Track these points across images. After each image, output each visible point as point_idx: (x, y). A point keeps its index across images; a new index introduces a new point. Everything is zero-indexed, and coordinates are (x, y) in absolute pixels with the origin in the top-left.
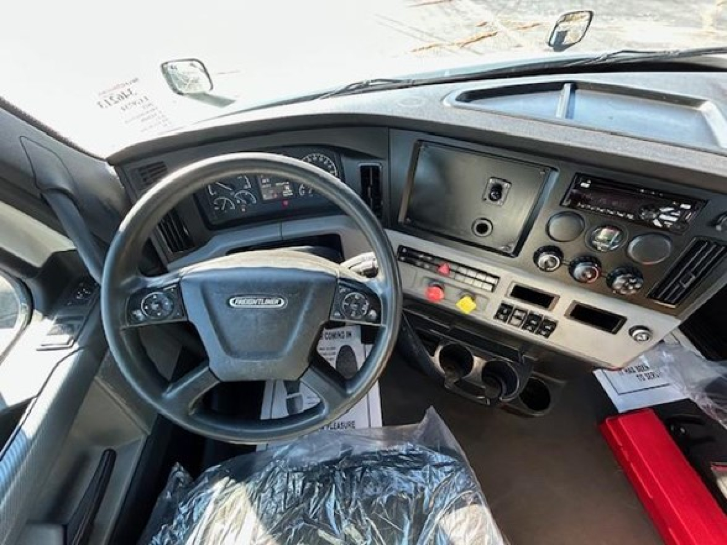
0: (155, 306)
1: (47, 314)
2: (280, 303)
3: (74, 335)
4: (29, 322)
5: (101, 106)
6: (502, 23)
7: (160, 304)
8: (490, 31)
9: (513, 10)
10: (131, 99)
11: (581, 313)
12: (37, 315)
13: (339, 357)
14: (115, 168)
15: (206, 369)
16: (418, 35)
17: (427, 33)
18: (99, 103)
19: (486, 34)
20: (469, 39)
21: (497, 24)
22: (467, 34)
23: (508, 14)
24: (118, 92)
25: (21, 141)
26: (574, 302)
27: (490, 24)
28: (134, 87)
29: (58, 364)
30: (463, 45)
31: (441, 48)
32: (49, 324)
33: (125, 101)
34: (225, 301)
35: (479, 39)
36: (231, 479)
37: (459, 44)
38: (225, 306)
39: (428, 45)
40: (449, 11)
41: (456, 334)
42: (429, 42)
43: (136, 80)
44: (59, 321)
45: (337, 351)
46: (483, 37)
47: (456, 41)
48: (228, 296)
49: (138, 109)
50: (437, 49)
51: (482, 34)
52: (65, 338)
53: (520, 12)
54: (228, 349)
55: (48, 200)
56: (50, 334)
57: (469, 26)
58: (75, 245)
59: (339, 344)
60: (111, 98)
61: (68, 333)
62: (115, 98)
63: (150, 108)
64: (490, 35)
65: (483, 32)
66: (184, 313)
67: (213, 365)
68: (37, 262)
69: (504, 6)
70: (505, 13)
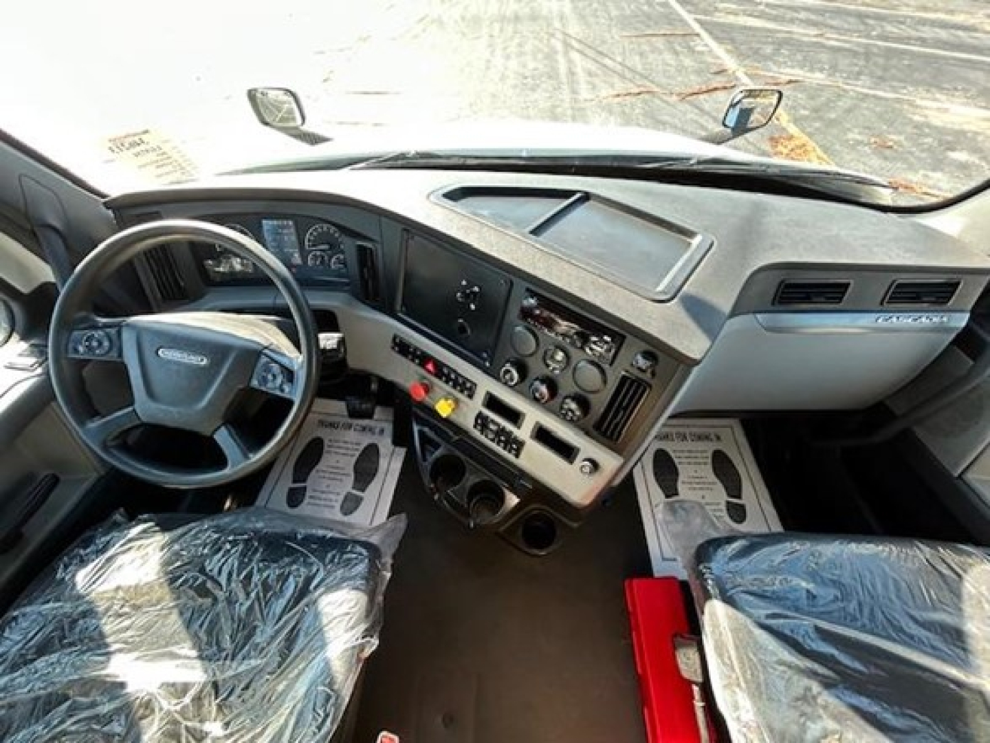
0: (95, 344)
1: (24, 337)
2: (202, 360)
3: (40, 360)
4: (6, 341)
5: (113, 151)
6: (746, 74)
7: (100, 344)
8: (727, 82)
9: (767, 58)
10: (143, 147)
11: (543, 435)
12: (15, 337)
13: (360, 456)
14: (114, 212)
15: (130, 409)
16: (628, 75)
17: (641, 75)
18: (110, 148)
19: (719, 85)
20: (696, 88)
21: (740, 74)
22: (695, 83)
23: (759, 62)
24: (130, 140)
25: (20, 180)
26: (537, 423)
27: (730, 72)
28: (144, 137)
29: (16, 384)
30: (683, 97)
31: (654, 97)
32: (24, 346)
33: (138, 149)
34: (155, 349)
35: (708, 91)
36: (157, 525)
37: (679, 95)
38: (154, 355)
39: (637, 90)
40: (678, 48)
41: (457, 445)
42: (639, 86)
43: (146, 132)
44: (32, 345)
45: (362, 448)
46: (716, 89)
47: (677, 89)
48: (158, 346)
49: (152, 156)
50: (647, 96)
51: (715, 85)
52: (32, 360)
53: (775, 62)
54: (150, 393)
55: (38, 233)
56: (20, 355)
57: (698, 72)
58: (56, 278)
59: (366, 440)
60: (122, 145)
61: (35, 356)
62: (127, 145)
63: (165, 156)
64: (725, 88)
65: (718, 81)
66: (120, 355)
67: (137, 406)
68: (25, 289)
69: (756, 52)
70: (755, 60)
